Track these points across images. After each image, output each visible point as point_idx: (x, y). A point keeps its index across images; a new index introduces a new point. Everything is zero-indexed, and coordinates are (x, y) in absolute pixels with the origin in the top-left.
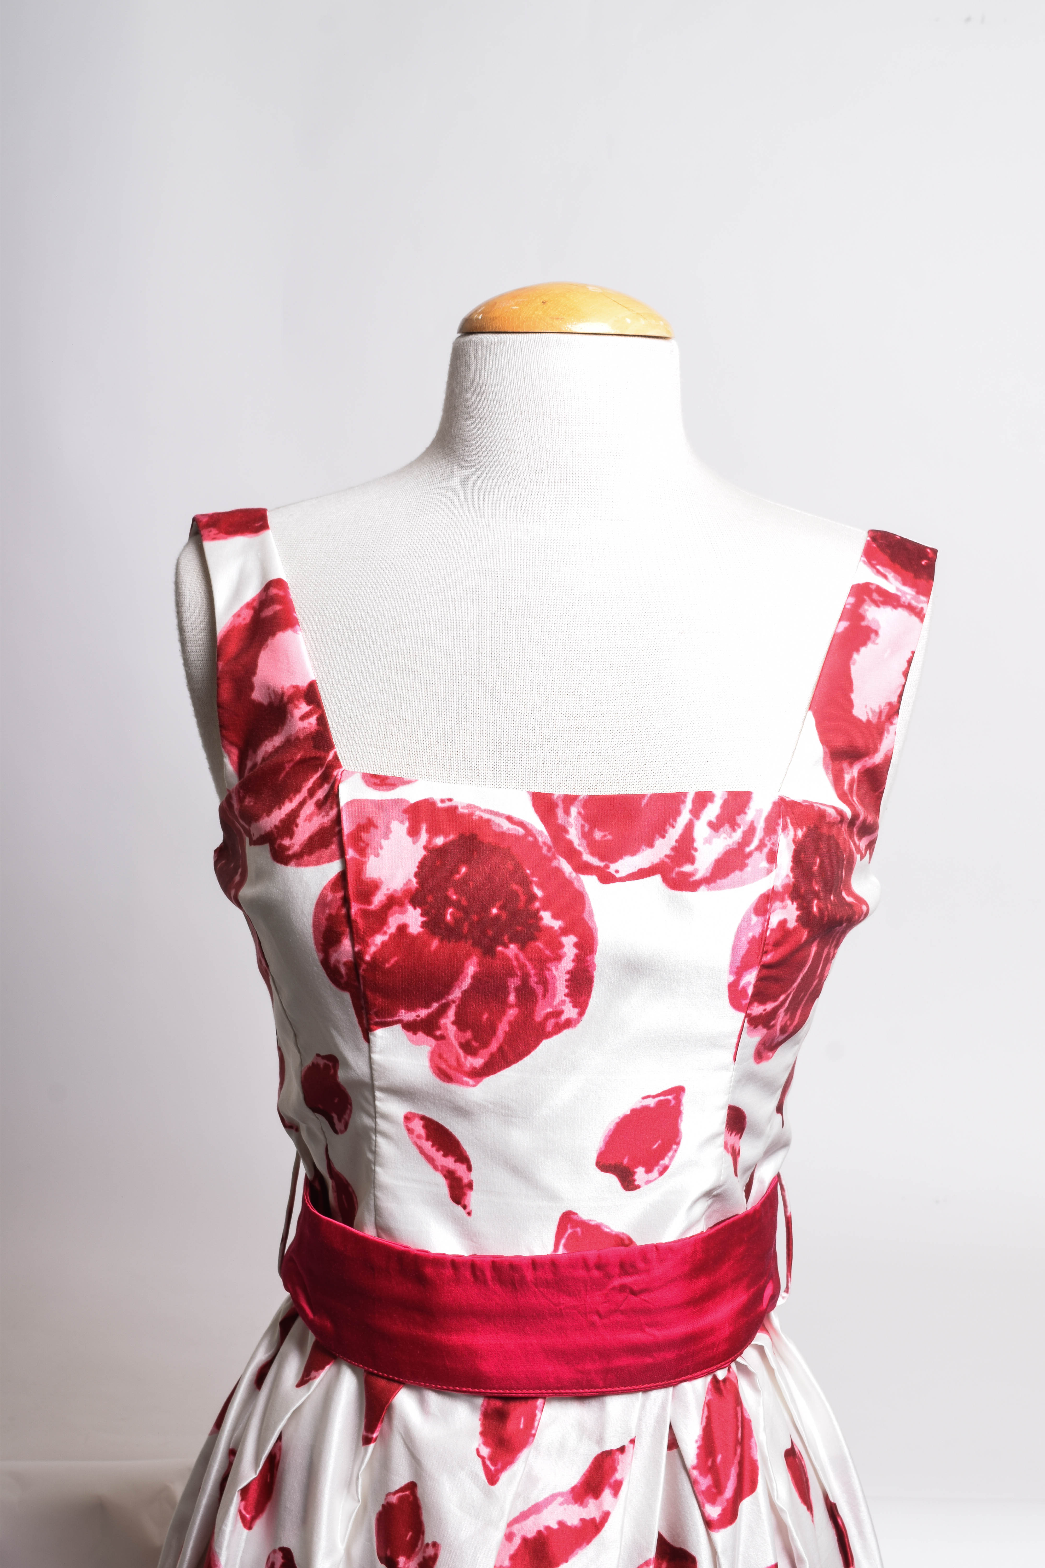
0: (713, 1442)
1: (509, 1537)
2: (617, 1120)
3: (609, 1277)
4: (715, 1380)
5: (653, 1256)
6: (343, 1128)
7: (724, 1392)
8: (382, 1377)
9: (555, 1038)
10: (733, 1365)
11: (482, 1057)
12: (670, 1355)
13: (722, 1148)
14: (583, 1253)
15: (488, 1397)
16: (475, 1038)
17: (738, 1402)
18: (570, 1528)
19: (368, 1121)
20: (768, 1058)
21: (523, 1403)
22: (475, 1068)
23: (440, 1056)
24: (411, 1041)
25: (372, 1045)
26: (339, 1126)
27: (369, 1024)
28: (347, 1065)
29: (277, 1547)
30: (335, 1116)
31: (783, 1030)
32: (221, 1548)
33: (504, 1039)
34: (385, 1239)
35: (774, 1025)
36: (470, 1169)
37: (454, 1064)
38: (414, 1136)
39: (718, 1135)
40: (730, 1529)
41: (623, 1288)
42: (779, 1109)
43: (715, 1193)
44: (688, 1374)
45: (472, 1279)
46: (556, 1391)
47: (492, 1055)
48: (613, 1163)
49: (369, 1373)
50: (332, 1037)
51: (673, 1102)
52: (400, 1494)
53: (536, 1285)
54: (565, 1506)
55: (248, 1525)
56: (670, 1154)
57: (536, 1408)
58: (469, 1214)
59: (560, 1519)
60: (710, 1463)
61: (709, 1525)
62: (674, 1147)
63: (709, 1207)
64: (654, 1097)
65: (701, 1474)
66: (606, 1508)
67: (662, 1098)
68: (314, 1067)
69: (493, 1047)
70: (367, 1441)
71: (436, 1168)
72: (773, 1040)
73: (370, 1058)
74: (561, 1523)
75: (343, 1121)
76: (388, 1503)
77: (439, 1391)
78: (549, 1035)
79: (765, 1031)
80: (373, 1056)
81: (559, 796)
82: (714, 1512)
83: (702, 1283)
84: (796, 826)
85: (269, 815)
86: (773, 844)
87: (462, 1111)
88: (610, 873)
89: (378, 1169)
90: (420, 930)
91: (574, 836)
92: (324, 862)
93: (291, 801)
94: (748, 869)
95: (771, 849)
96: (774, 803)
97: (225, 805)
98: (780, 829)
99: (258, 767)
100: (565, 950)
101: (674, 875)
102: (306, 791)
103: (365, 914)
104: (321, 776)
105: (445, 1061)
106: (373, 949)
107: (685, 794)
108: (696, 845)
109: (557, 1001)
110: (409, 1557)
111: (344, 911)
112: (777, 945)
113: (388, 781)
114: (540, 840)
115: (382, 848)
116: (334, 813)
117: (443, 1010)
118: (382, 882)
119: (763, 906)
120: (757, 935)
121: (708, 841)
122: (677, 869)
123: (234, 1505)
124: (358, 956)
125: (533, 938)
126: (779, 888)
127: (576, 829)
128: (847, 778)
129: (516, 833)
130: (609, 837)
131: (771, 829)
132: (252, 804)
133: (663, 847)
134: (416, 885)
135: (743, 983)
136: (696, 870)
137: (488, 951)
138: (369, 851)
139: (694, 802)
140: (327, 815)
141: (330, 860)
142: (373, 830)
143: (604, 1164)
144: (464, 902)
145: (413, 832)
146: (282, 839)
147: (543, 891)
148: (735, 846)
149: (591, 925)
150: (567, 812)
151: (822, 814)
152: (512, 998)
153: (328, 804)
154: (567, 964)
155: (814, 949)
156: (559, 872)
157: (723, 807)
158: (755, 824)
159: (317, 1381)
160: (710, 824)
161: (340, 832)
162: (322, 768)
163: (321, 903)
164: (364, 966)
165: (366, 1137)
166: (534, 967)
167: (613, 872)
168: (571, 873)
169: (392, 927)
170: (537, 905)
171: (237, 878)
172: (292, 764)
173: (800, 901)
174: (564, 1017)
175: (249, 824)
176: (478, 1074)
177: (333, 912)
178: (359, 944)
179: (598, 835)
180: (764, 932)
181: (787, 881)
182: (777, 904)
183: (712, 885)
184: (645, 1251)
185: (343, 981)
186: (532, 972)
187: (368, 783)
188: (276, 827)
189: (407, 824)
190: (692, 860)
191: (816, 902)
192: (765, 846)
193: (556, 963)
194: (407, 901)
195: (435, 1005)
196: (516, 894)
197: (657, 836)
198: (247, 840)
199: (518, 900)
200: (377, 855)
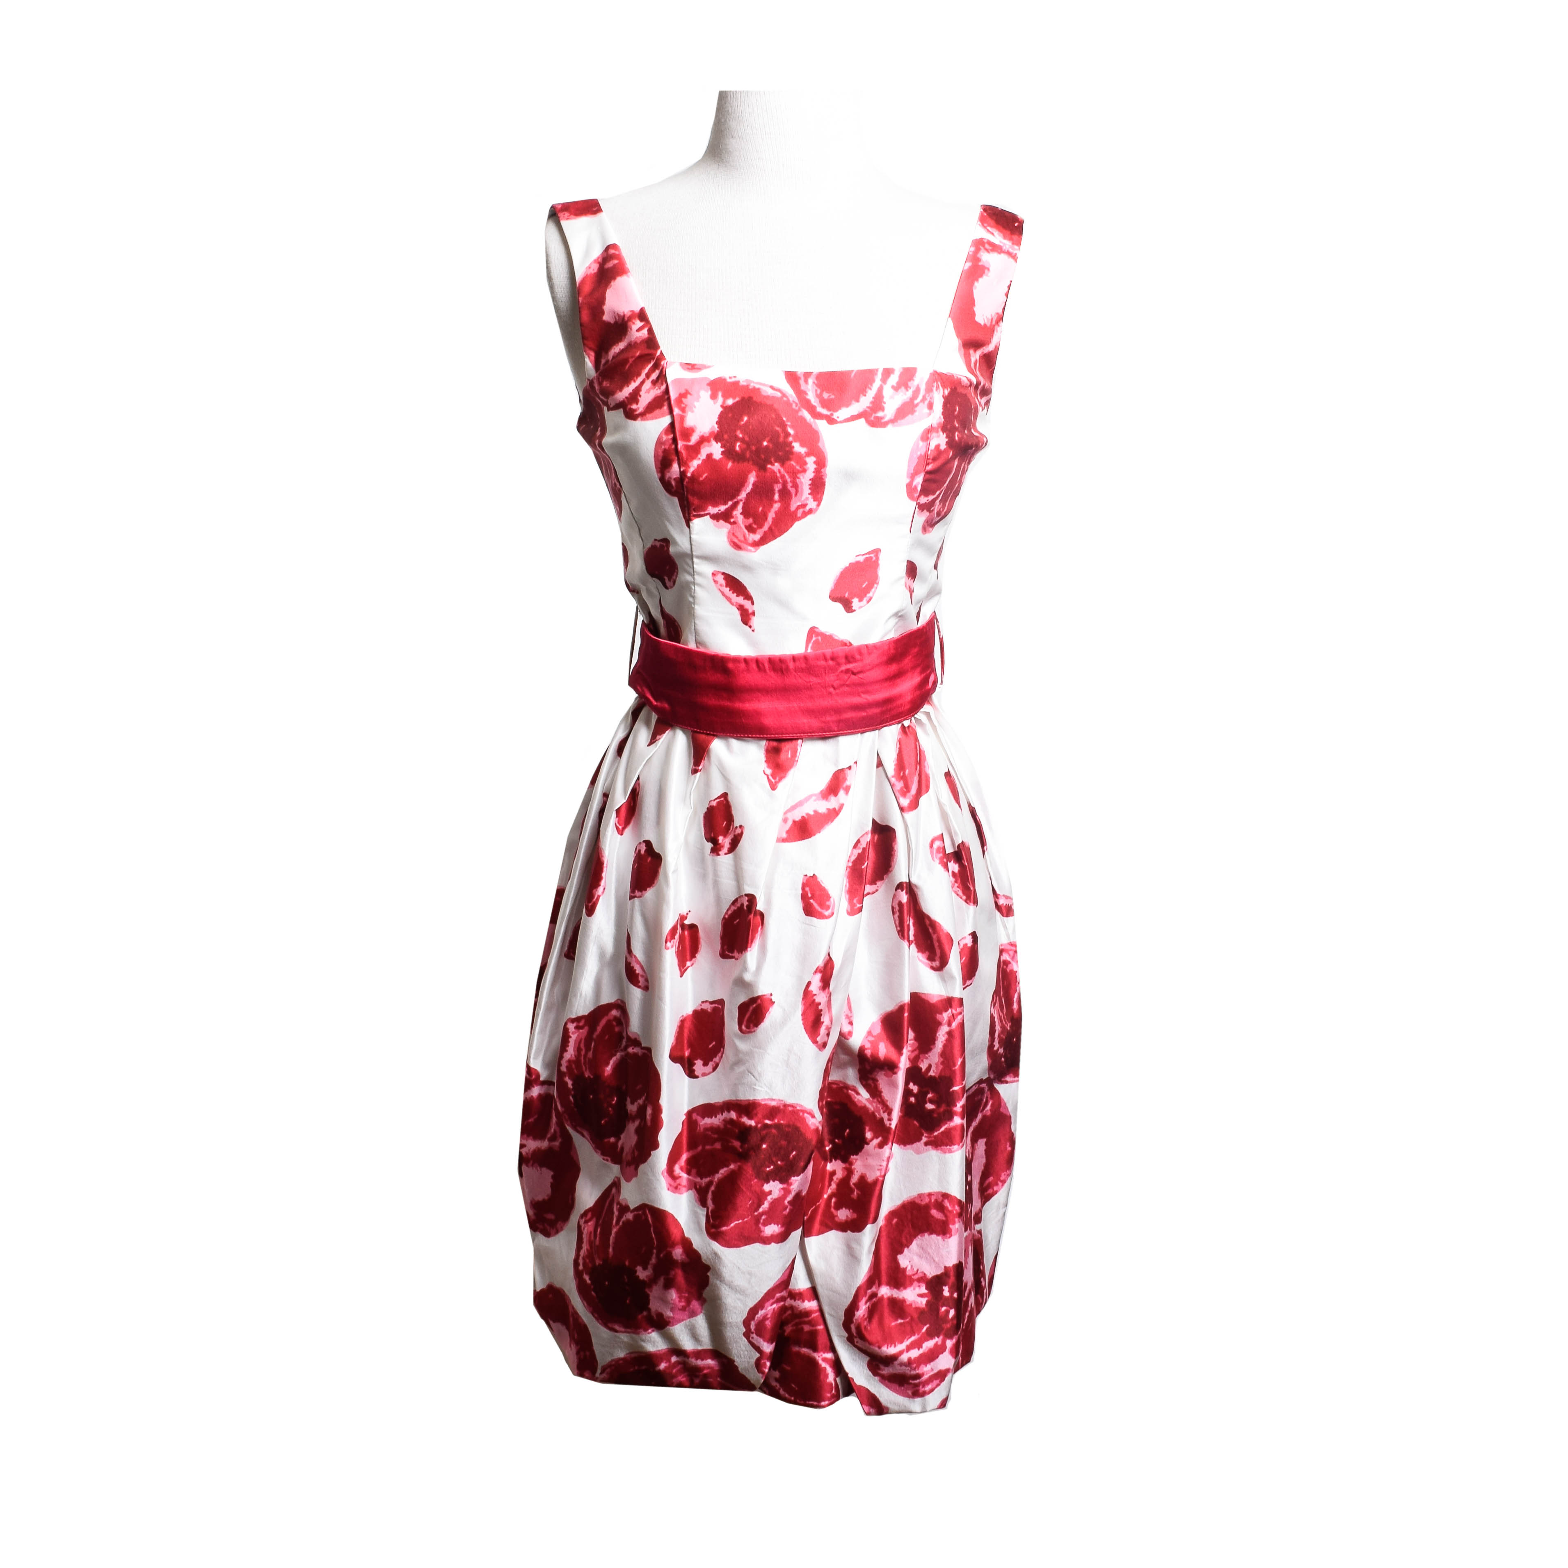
0: (904, 763)
1: (785, 820)
2: (841, 570)
3: (839, 664)
4: (903, 726)
5: (865, 651)
6: (672, 584)
7: (909, 734)
8: (703, 733)
9: (803, 521)
10: (913, 718)
11: (759, 534)
12: (876, 710)
13: (904, 586)
14: (823, 651)
15: (769, 740)
16: (755, 522)
17: (916, 740)
18: (821, 814)
19: (689, 578)
20: (930, 532)
21: (790, 743)
22: (755, 541)
23: (733, 534)
24: (716, 526)
25: (691, 529)
26: (668, 584)
27: (689, 516)
28: (676, 543)
29: (642, 841)
30: (666, 578)
31: (938, 514)
32: (605, 846)
33: (772, 522)
34: (702, 649)
35: (933, 510)
36: (753, 603)
37: (742, 539)
38: (718, 585)
39: (902, 578)
40: (915, 811)
41: (847, 671)
42: (936, 567)
43: (900, 614)
44: (887, 722)
45: (757, 669)
46: (809, 734)
47: (765, 532)
48: (839, 596)
49: (694, 732)
50: (666, 526)
51: (874, 558)
52: (718, 800)
53: (796, 671)
54: (817, 802)
55: (620, 833)
56: (873, 590)
57: (797, 745)
58: (753, 631)
59: (814, 809)
60: (902, 774)
61: (902, 809)
62: (875, 585)
63: (896, 623)
64: (863, 555)
65: (897, 780)
66: (842, 801)
67: (867, 556)
68: (653, 547)
69: (766, 527)
70: (695, 771)
71: (732, 604)
72: (932, 520)
73: (690, 537)
74: (815, 812)
75: (672, 581)
76: (710, 806)
77: (737, 738)
78: (799, 519)
79: (928, 514)
80: (692, 536)
81: (801, 373)
82: (905, 802)
83: (894, 668)
84: (944, 387)
85: (621, 390)
86: (931, 398)
87: (746, 568)
88: (833, 418)
89: (696, 607)
90: (721, 456)
91: (811, 397)
92: (660, 417)
93: (635, 381)
94: (917, 414)
95: (930, 401)
96: (931, 374)
97: (588, 388)
98: (935, 389)
99: (610, 362)
100: (808, 466)
101: (872, 418)
102: (644, 375)
103: (687, 448)
104: (653, 365)
105: (737, 537)
106: (692, 469)
107: (877, 370)
108: (885, 400)
109: (803, 498)
110: (725, 836)
111: (673, 446)
112: (934, 459)
113: (696, 367)
114: (791, 399)
115: (695, 407)
116: (664, 386)
117: (735, 506)
118: (696, 427)
119: (926, 436)
120: (923, 453)
121: (892, 397)
122: (874, 415)
123: (611, 820)
124: (683, 474)
125: (789, 459)
126: (935, 425)
127: (812, 392)
128: (973, 360)
129: (776, 395)
130: (833, 397)
131: (929, 390)
132: (608, 385)
133: (865, 402)
134: (718, 429)
135: (914, 484)
136: (885, 415)
137: (762, 467)
138: (687, 409)
139: (883, 374)
140: (660, 388)
141: (663, 415)
142: (689, 396)
143: (834, 598)
144: (747, 438)
145: (714, 397)
146: (631, 405)
147: (794, 430)
148: (908, 400)
149: (823, 450)
150: (806, 382)
151: (959, 381)
152: (776, 497)
153: (660, 382)
154: (810, 474)
155: (956, 463)
156: (803, 419)
157: (900, 377)
158: (920, 387)
159: (661, 741)
160: (893, 387)
161: (669, 399)
162: (653, 360)
163: (659, 443)
164: (687, 480)
165: (687, 587)
166: (790, 477)
167: (836, 418)
168: (810, 419)
169: (703, 455)
170: (791, 439)
171: (598, 433)
172: (633, 359)
173: (947, 432)
174: (808, 508)
175: (607, 398)
176: (757, 544)
177: (667, 447)
178: (684, 466)
179: (826, 395)
180: (927, 451)
181: (939, 421)
182: (934, 434)
183: (895, 424)
184: (859, 649)
185: (673, 490)
186: (789, 480)
187: (683, 368)
188: (626, 397)
189: (710, 393)
190: (883, 409)
191: (957, 433)
192: (926, 399)
193: (803, 474)
194: (712, 439)
195: (730, 503)
196: (777, 431)
197: (861, 395)
198: (605, 408)
199: (779, 436)
200: (693, 412)
